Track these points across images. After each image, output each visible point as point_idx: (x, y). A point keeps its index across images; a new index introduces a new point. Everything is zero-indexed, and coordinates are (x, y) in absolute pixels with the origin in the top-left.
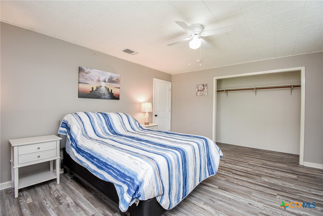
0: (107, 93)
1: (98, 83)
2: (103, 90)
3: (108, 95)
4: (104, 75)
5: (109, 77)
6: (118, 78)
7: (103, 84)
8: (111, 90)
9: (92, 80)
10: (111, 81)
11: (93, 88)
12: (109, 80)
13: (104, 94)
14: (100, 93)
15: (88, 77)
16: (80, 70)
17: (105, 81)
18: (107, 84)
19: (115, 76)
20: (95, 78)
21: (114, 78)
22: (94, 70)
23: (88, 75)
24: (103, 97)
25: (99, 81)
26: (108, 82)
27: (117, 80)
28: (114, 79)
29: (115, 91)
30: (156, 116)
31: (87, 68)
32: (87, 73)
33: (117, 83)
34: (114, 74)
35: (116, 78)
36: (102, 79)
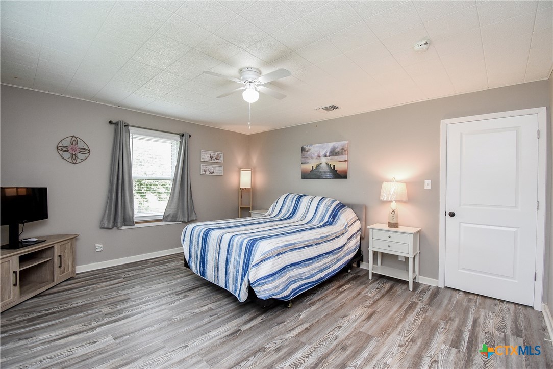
0: (329, 170)
1: (318, 159)
2: (324, 167)
3: (330, 174)
4: (324, 149)
5: (331, 149)
6: (344, 146)
7: (324, 160)
8: (334, 166)
9: (312, 158)
10: (333, 153)
11: (313, 167)
12: (331, 152)
13: (325, 172)
14: (320, 172)
15: (309, 155)
16: (303, 149)
17: (326, 156)
18: (328, 159)
19: (338, 145)
20: (314, 154)
21: (337, 148)
22: (314, 145)
23: (308, 153)
24: (324, 176)
25: (319, 157)
26: (329, 156)
27: (343, 149)
28: (337, 150)
29: (340, 167)
30: (452, 214)
31: (307, 146)
32: (307, 152)
33: (342, 154)
34: (338, 142)
35: (341, 148)
36: (322, 154)
